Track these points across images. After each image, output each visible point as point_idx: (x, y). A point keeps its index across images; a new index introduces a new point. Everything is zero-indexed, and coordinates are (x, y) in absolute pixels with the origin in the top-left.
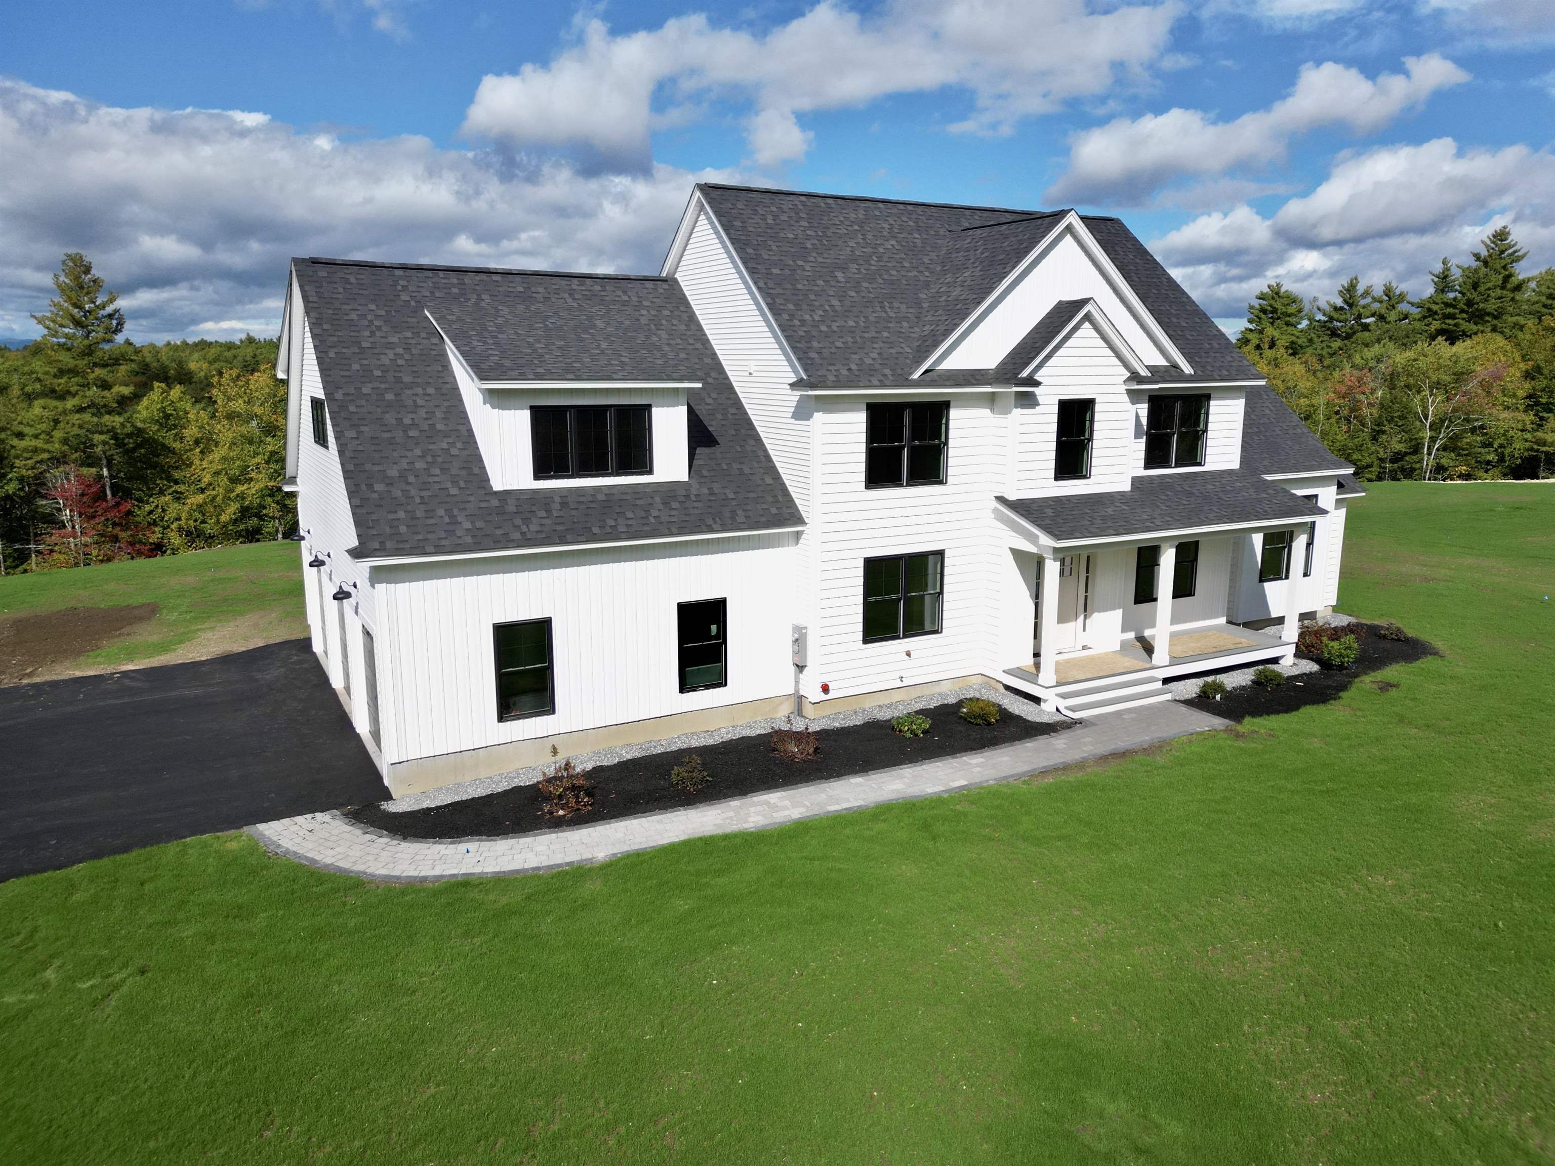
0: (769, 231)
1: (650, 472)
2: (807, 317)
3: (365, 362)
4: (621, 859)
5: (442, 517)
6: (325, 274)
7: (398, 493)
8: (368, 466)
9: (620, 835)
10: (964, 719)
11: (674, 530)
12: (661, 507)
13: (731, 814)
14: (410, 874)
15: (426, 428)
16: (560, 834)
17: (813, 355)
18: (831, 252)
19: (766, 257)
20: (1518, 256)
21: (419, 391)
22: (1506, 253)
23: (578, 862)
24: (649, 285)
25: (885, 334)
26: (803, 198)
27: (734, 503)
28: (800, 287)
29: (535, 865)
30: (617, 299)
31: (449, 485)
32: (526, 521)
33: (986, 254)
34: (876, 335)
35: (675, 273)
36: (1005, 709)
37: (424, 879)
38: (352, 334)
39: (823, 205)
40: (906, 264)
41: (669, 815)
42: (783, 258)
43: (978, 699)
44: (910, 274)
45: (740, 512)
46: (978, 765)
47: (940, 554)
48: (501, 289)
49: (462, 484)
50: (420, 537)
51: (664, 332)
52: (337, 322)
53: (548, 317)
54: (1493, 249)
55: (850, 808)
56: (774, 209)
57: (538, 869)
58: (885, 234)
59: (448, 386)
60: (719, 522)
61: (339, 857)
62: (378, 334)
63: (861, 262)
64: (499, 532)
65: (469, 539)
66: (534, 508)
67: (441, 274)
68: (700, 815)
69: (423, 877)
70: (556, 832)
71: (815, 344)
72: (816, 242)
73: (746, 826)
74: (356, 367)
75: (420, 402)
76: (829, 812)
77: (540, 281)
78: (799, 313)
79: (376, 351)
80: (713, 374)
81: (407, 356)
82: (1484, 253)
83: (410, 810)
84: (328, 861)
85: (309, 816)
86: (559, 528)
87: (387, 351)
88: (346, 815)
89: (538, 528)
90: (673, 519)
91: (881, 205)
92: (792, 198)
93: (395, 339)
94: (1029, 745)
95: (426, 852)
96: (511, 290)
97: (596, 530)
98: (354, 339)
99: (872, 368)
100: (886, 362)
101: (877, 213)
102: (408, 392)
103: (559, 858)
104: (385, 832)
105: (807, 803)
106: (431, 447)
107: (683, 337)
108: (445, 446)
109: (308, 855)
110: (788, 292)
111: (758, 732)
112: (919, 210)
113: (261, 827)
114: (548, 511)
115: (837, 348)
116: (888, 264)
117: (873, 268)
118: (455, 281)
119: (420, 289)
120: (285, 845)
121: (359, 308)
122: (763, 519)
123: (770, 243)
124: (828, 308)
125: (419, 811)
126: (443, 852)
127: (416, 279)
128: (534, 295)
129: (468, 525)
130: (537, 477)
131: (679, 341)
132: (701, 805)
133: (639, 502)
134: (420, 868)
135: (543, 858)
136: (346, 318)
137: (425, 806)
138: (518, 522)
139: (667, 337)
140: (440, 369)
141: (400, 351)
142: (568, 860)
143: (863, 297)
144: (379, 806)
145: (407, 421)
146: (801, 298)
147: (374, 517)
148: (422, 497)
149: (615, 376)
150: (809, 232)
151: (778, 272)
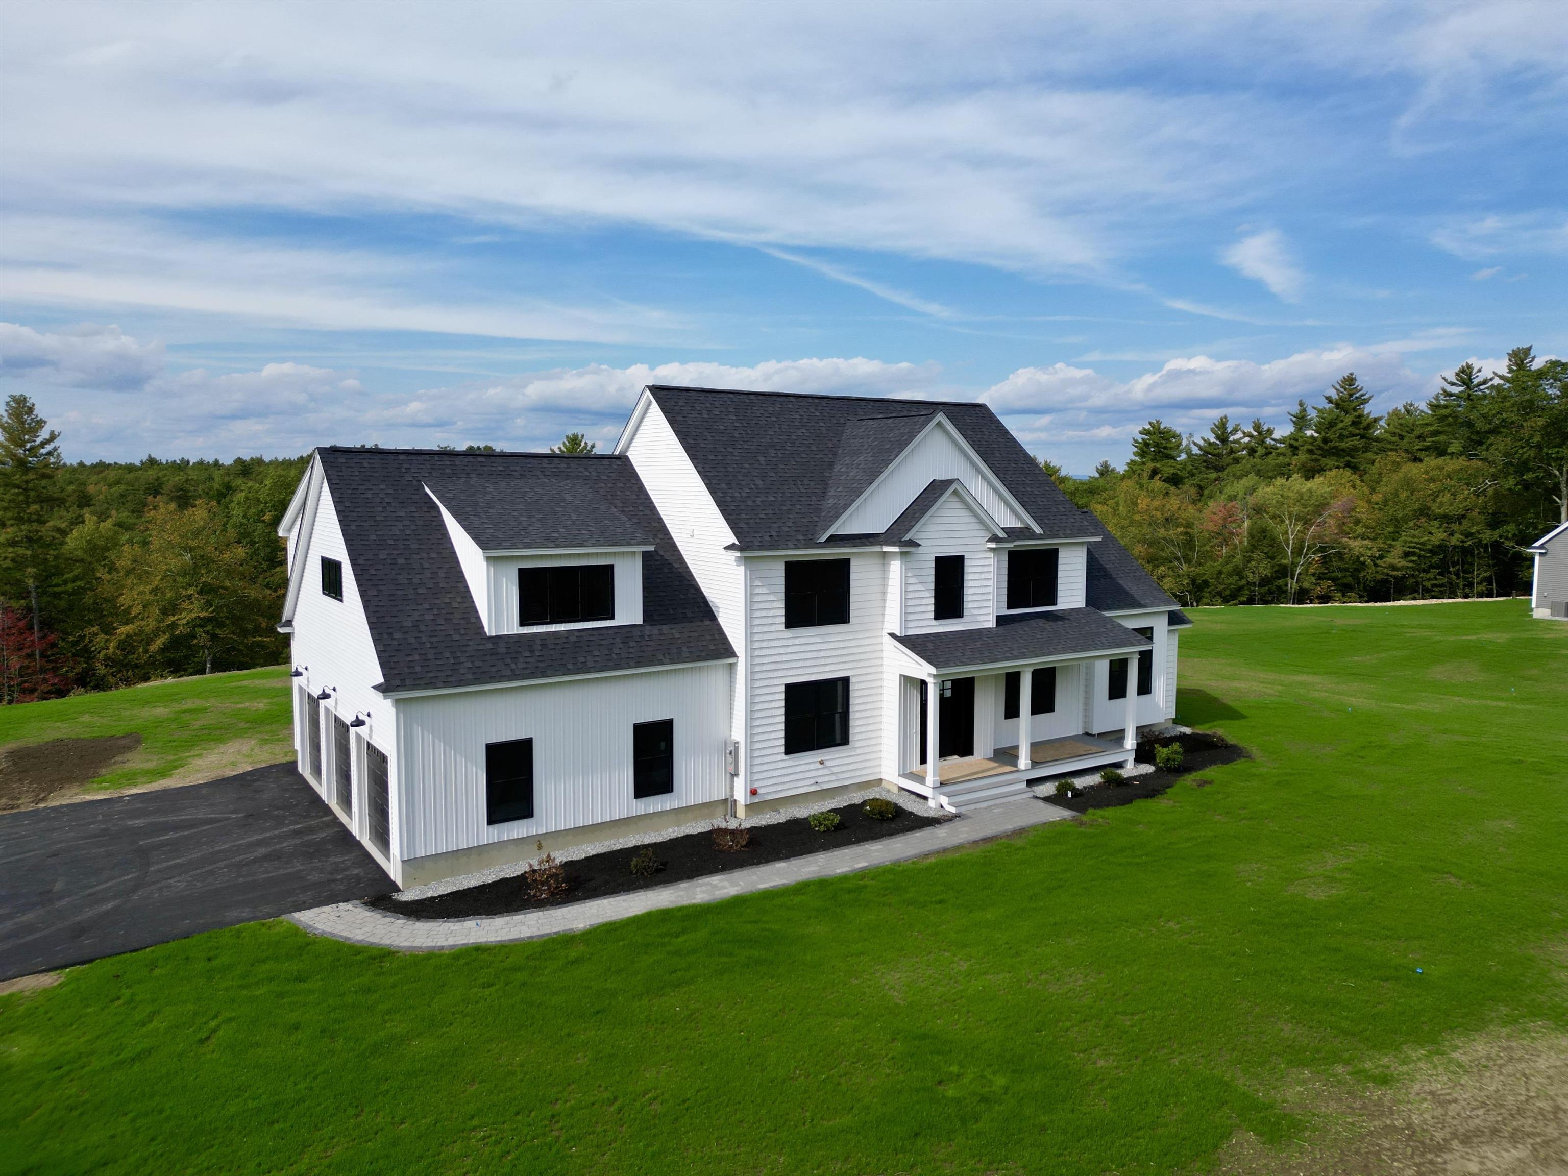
0: (704, 423)
1: (612, 617)
2: (737, 495)
3: (381, 533)
4: (598, 928)
5: (448, 658)
6: (344, 460)
7: (413, 640)
8: (387, 619)
9: (594, 911)
10: (867, 817)
11: (632, 664)
12: (621, 646)
13: (682, 893)
14: (429, 945)
15: (431, 586)
16: (545, 912)
17: (743, 525)
18: (755, 440)
19: (703, 446)
20: (1364, 399)
21: (425, 555)
22: (1354, 396)
23: (563, 931)
24: (605, 462)
25: (799, 507)
26: (731, 396)
27: (680, 641)
28: (730, 469)
29: (529, 935)
30: (580, 474)
31: (452, 632)
32: (515, 659)
33: (876, 443)
34: (791, 507)
35: (626, 451)
36: (900, 807)
37: (442, 948)
38: (369, 510)
39: (747, 401)
40: (814, 448)
41: (631, 895)
42: (717, 446)
43: (878, 799)
44: (817, 456)
45: (684, 649)
46: (877, 851)
47: (846, 681)
48: (485, 469)
49: (463, 632)
50: (431, 675)
51: (619, 501)
52: (356, 500)
53: (526, 492)
54: (1342, 392)
55: (777, 886)
56: (708, 405)
57: (531, 937)
58: (797, 423)
59: (447, 551)
60: (668, 657)
61: (369, 934)
62: (389, 509)
63: (778, 448)
64: (494, 669)
65: (470, 676)
66: (520, 650)
67: (436, 457)
68: (656, 894)
69: (439, 947)
70: (543, 911)
71: (743, 516)
72: (742, 432)
73: (694, 901)
74: (373, 537)
75: (426, 565)
76: (759, 889)
77: (517, 461)
78: (731, 491)
79: (389, 523)
80: (661, 536)
81: (413, 527)
82: (1334, 395)
83: (417, 898)
84: (359, 938)
85: (334, 906)
86: (541, 665)
87: (397, 523)
88: (365, 904)
89: (524, 666)
90: (632, 656)
91: (793, 399)
92: (722, 395)
93: (402, 514)
94: (918, 834)
95: (438, 929)
96: (493, 469)
97: (570, 666)
98: (369, 514)
99: (789, 534)
100: (799, 529)
101: (790, 406)
102: (415, 556)
103: (546, 930)
104: (401, 916)
105: (741, 883)
106: (437, 601)
107: (635, 505)
108: (447, 600)
109: (342, 934)
110: (720, 474)
111: (699, 831)
112: (824, 402)
113: (297, 915)
114: (532, 651)
115: (760, 519)
116: (800, 449)
117: (787, 452)
118: (448, 463)
119: (420, 471)
120: (321, 928)
121: (373, 487)
122: (703, 654)
123: (706, 434)
124: (753, 487)
125: (425, 899)
126: (452, 928)
127: (416, 462)
128: (513, 473)
129: (469, 665)
130: (522, 624)
131: (632, 509)
132: (656, 888)
133: (603, 642)
134: (435, 940)
135: (535, 930)
136: (363, 496)
137: (429, 895)
138: (508, 661)
139: (621, 505)
140: (440, 537)
141: (408, 523)
142: (555, 930)
143: (780, 477)
144: (391, 896)
145: (416, 581)
146: (731, 478)
147: (395, 660)
148: (431, 643)
149: (586, 543)
150: (736, 424)
151: (712, 457)
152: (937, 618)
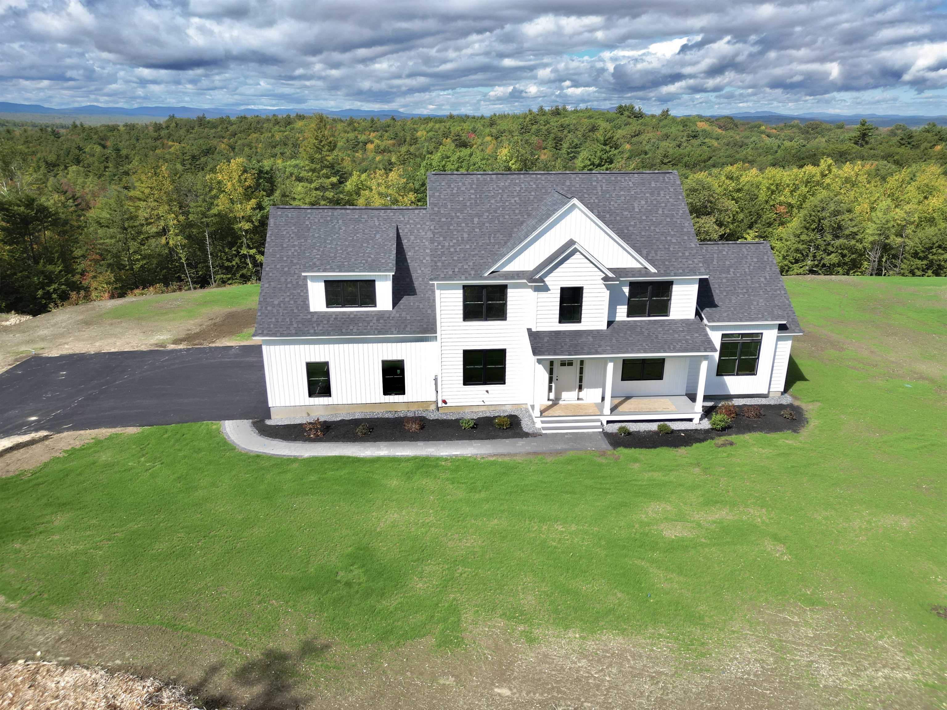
0: (451, 197)
1: (374, 306)
2: (447, 244)
3: (282, 254)
4: (310, 458)
5: (287, 322)
6: (280, 213)
7: (275, 311)
10: (493, 425)
11: (376, 332)
12: (375, 321)
14: (250, 449)
15: (295, 283)
17: (439, 264)
18: (478, 207)
19: (442, 212)
21: (298, 267)
23: (298, 456)
24: (417, 211)
25: (483, 252)
27: (408, 322)
28: (451, 228)
31: (295, 308)
32: (318, 325)
34: (477, 253)
37: (252, 451)
38: (281, 241)
39: (488, 179)
42: (451, 212)
45: (409, 326)
47: (504, 350)
48: (348, 217)
49: (300, 309)
50: (277, 329)
52: (278, 236)
53: (358, 233)
55: (404, 455)
56: (460, 184)
60: (397, 330)
61: (237, 438)
62: (291, 240)
63: (492, 212)
64: (305, 329)
66: (323, 320)
67: (326, 210)
71: (443, 258)
73: (362, 454)
74: (278, 256)
75: (297, 272)
79: (288, 248)
81: (299, 251)
83: (272, 424)
84: (233, 439)
85: (242, 421)
86: (329, 329)
87: (292, 249)
88: (252, 423)
89: (321, 328)
90: (378, 328)
93: (296, 243)
96: (353, 217)
97: (344, 331)
99: (466, 270)
100: (475, 267)
101: (517, 181)
102: (294, 267)
103: (294, 453)
106: (294, 292)
108: (299, 291)
109: (230, 435)
110: (443, 231)
113: (226, 422)
114: (328, 321)
115: (453, 260)
117: (497, 215)
118: (330, 214)
119: (314, 219)
120: (227, 430)
121: (288, 229)
122: (418, 330)
123: (449, 204)
124: (460, 239)
127: (315, 214)
128: (362, 219)
129: (296, 326)
130: (327, 306)
132: (357, 443)
133: (366, 319)
134: (254, 447)
136: (281, 234)
137: (278, 424)
138: (315, 325)
141: (297, 248)
143: (482, 232)
144: (265, 421)
146: (449, 234)
147: (263, 320)
148: (283, 313)
151: (444, 220)
152: (560, 322)
